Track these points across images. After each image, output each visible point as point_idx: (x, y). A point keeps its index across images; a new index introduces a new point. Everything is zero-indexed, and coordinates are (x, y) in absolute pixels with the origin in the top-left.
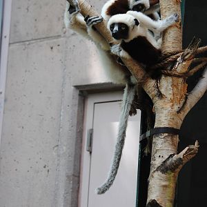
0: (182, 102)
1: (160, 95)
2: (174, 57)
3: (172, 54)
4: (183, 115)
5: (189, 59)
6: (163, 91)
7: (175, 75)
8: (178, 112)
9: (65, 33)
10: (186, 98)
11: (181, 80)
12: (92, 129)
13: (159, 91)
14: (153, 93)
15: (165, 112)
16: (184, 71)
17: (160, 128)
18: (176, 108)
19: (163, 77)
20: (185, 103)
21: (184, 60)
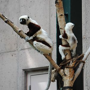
0: (73, 77)
1: (65, 75)
2: (69, 61)
3: (69, 60)
4: (73, 82)
5: (75, 62)
6: (66, 73)
7: (70, 68)
8: (72, 81)
9: (17, 49)
10: (74, 75)
11: (72, 69)
12: (30, 86)
13: (65, 74)
14: (63, 74)
15: (67, 81)
16: (73, 66)
17: (66, 87)
18: (71, 79)
19: (65, 68)
20: (74, 77)
21: (73, 62)
